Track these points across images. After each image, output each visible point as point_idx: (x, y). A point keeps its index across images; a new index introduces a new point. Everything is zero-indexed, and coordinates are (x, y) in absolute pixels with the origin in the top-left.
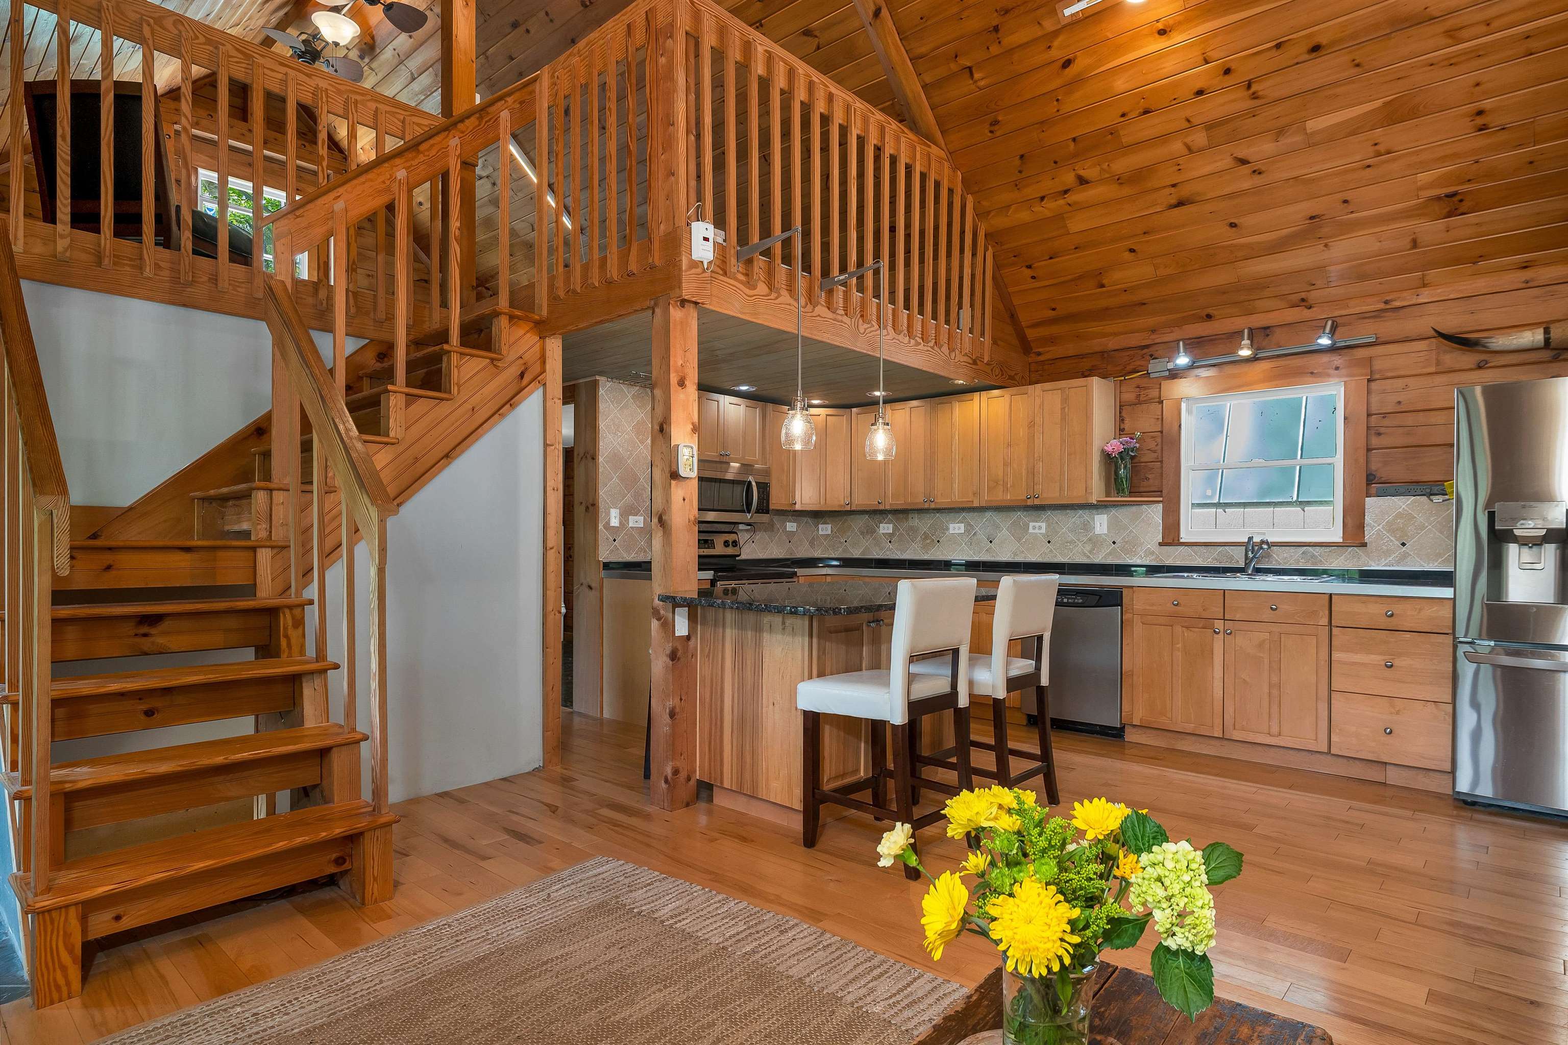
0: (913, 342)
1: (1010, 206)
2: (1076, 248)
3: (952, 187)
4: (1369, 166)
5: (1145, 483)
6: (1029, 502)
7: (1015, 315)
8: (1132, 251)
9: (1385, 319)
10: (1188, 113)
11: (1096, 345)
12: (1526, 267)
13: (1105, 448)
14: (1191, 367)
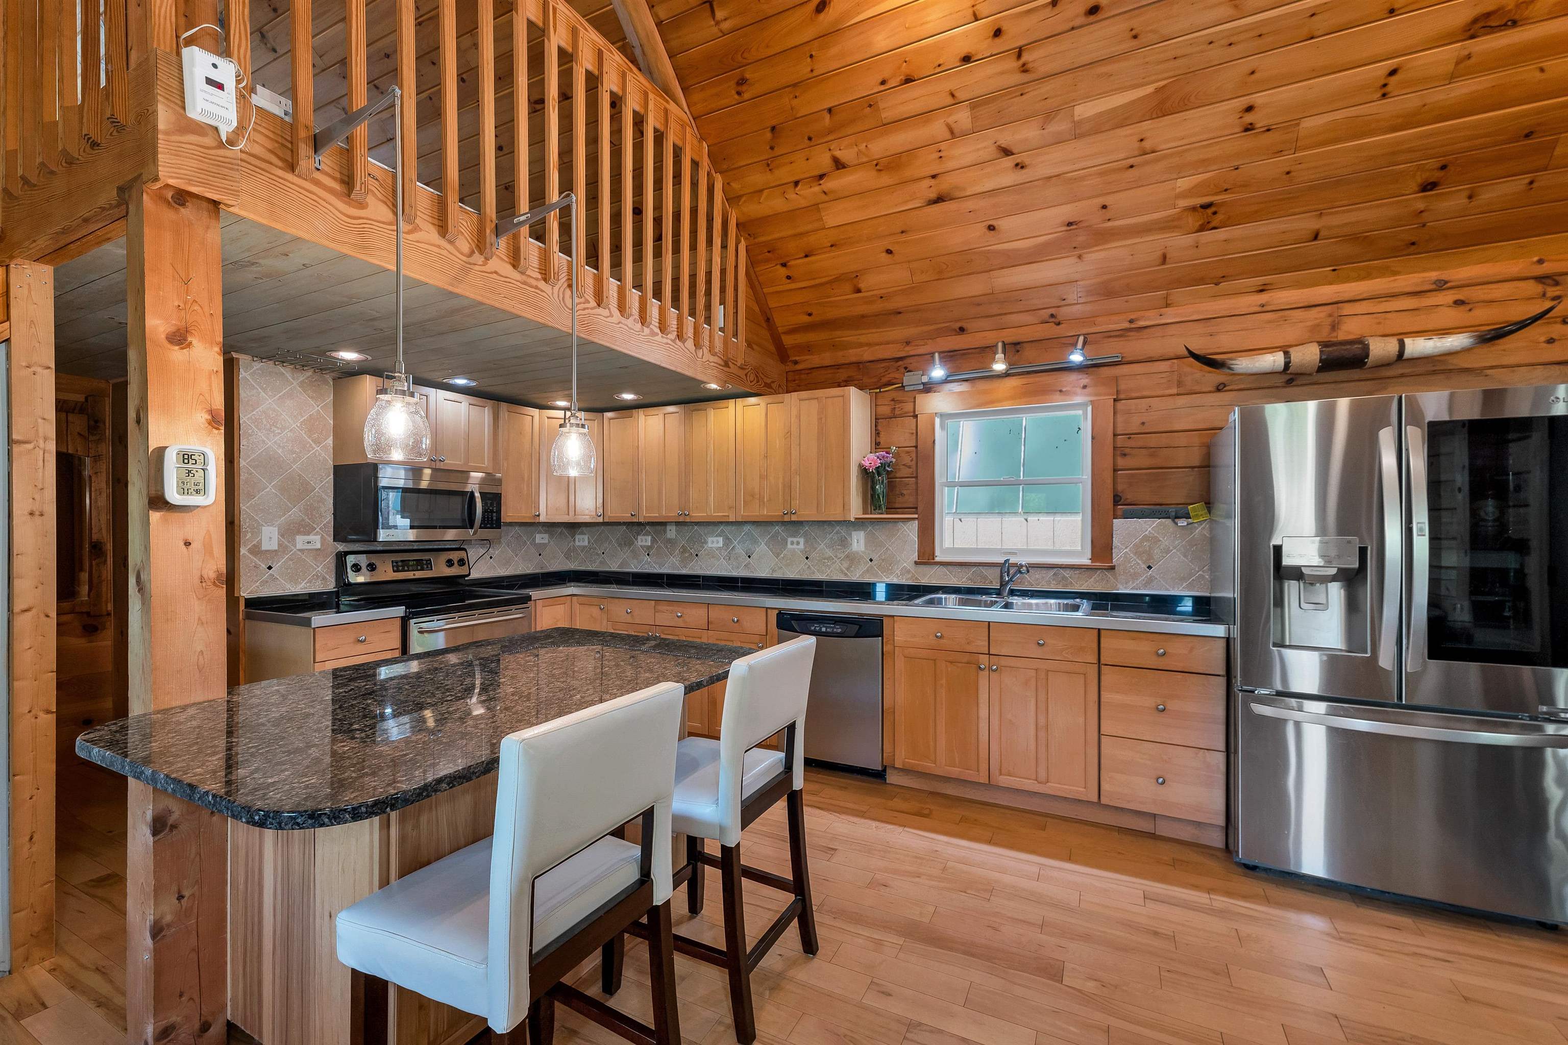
0: (647, 331)
1: (761, 191)
2: (832, 246)
3: (696, 158)
4: (1132, 167)
5: (900, 499)
6: (786, 518)
7: (771, 319)
8: (889, 252)
9: (1130, 338)
10: (952, 85)
11: (852, 355)
12: (1262, 291)
13: (863, 462)
14: (946, 381)
